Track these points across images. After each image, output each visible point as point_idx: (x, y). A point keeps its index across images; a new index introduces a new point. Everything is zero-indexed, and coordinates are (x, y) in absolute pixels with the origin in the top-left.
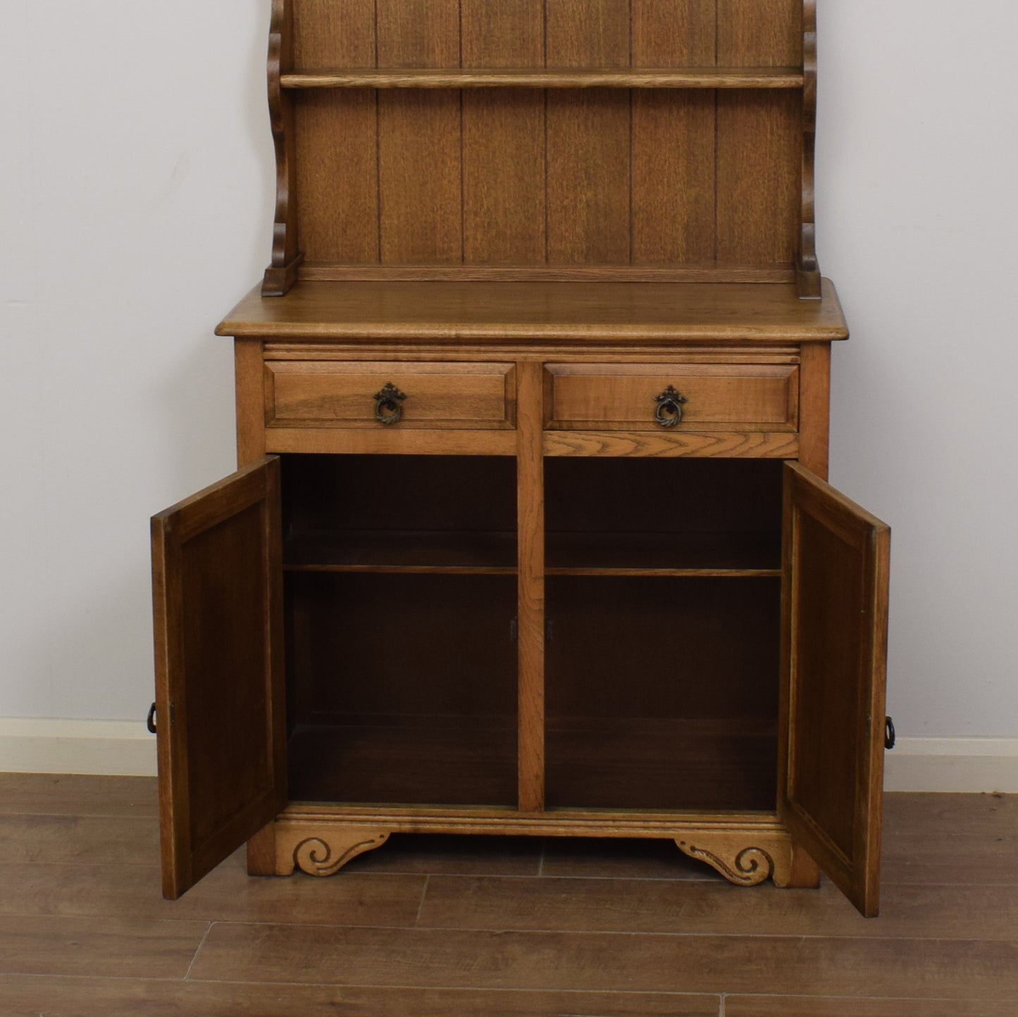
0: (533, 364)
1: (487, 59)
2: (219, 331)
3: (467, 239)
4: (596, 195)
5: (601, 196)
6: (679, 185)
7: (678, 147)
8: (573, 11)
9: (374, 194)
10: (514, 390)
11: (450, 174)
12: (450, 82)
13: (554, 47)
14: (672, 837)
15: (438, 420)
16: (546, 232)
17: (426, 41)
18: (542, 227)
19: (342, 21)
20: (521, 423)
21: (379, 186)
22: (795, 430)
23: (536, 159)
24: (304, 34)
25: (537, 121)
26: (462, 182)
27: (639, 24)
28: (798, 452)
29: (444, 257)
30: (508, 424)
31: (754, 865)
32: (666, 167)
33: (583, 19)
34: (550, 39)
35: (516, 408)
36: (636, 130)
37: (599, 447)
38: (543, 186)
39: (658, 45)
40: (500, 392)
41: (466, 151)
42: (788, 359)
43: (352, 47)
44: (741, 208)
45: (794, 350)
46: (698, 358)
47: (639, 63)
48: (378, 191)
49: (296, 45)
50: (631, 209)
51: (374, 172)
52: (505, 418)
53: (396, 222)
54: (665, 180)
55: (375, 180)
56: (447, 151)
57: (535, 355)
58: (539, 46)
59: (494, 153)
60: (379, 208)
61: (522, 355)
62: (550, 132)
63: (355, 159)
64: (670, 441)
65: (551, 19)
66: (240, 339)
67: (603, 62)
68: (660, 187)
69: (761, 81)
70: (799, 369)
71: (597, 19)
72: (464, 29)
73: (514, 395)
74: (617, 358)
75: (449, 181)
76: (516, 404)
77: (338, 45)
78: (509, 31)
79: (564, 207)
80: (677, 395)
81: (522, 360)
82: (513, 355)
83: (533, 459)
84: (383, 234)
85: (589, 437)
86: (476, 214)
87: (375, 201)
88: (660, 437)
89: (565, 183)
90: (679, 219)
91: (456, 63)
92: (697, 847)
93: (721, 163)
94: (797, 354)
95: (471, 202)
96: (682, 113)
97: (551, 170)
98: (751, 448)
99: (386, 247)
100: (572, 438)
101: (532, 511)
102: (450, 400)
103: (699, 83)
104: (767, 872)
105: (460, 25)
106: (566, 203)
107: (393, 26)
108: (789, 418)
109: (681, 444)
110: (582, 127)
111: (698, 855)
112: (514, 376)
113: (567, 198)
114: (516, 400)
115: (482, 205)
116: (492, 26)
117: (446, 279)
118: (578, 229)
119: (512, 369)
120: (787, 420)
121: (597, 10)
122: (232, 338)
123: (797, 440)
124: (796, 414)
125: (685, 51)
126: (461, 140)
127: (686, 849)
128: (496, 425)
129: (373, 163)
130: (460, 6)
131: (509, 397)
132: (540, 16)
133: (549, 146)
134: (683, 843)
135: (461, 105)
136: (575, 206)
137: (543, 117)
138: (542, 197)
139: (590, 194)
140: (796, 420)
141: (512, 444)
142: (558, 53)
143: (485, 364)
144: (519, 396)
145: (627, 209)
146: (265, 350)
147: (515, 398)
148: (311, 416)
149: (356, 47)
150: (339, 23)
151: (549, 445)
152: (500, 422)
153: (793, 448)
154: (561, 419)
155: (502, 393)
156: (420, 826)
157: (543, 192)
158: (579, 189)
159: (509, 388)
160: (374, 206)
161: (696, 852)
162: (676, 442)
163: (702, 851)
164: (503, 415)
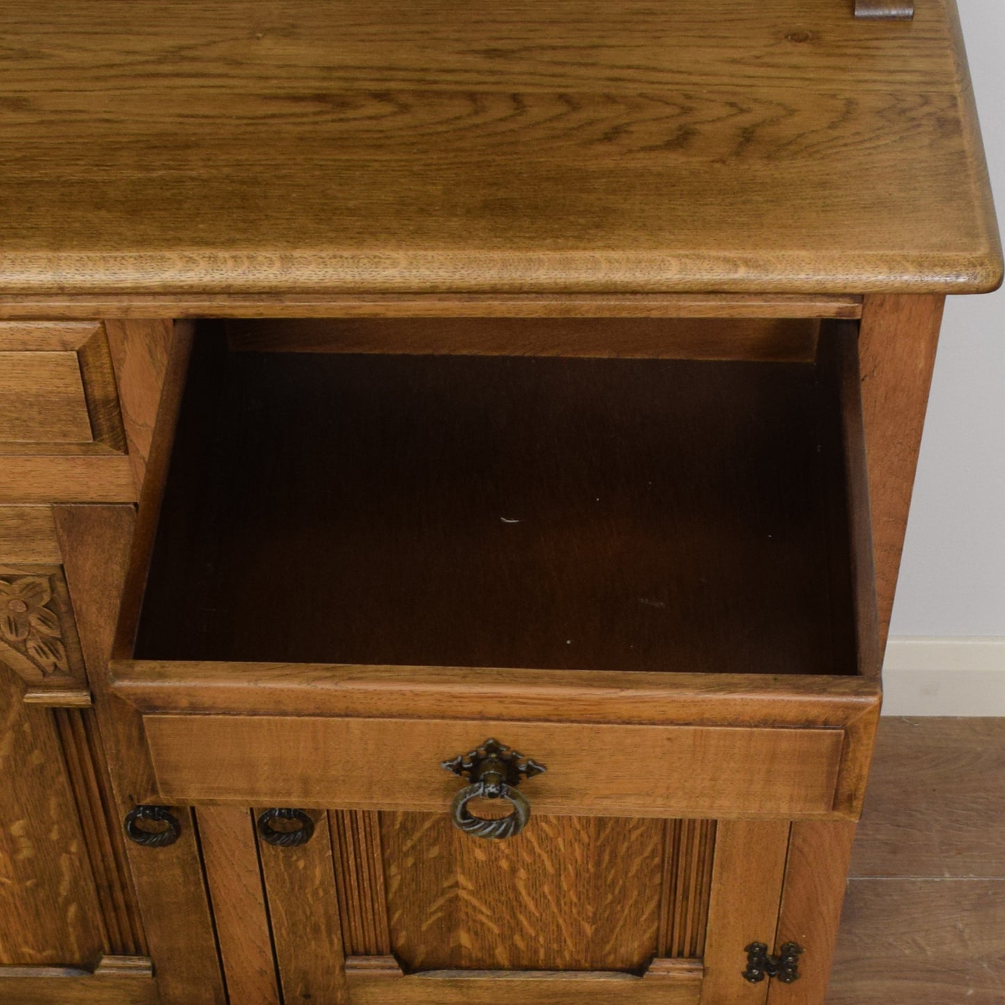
0: (150, 323)
10: (109, 378)
30: (104, 447)
35: (120, 413)
40: (72, 389)
52: (94, 438)
73: (111, 389)
76: (118, 405)
81: (119, 315)
112: (105, 350)
114: (118, 398)
119: (95, 337)
131: (98, 393)
141: (123, 481)
144: (123, 391)
147: (112, 395)
152: (83, 443)
155: (76, 389)
159: (94, 376)
164: (89, 431)
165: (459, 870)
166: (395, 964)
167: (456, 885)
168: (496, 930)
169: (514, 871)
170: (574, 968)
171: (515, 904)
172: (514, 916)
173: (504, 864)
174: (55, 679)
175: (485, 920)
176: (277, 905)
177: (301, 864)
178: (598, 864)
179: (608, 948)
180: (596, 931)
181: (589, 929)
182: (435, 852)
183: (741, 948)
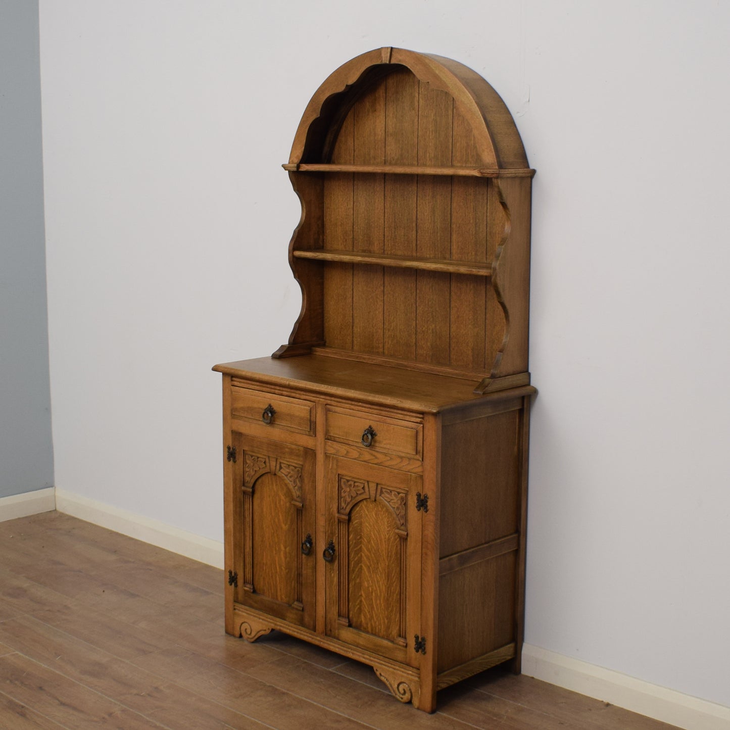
0: (322, 404)
1: (394, 250)
2: (215, 369)
3: (386, 342)
4: (436, 327)
5: (438, 327)
6: (470, 326)
7: (470, 305)
8: (428, 228)
9: (351, 315)
10: (314, 416)
11: (379, 309)
12: (353, 259)
13: (420, 247)
14: (373, 665)
15: (287, 426)
16: (416, 344)
17: (371, 239)
18: (414, 340)
19: (341, 226)
20: (317, 435)
21: (353, 311)
22: (421, 459)
23: (412, 305)
24: (327, 232)
25: (413, 284)
26: (384, 313)
27: (454, 237)
28: (423, 472)
29: (377, 351)
30: (312, 433)
31: (405, 693)
32: (465, 315)
33: (432, 232)
34: (418, 242)
35: (316, 426)
36: (453, 293)
37: (345, 452)
38: (415, 319)
39: (462, 249)
40: (307, 416)
41: (385, 296)
42: (419, 420)
43: (345, 240)
44: (496, 341)
45: (421, 416)
46: (383, 413)
47: (454, 258)
48: (353, 314)
49: (325, 237)
50: (450, 337)
51: (351, 304)
52: (310, 430)
53: (359, 330)
54: (464, 322)
55: (351, 308)
56: (378, 296)
57: (322, 399)
58: (414, 245)
59: (396, 299)
60: (353, 323)
61: (318, 399)
62: (418, 291)
63: (345, 296)
64: (372, 455)
65: (419, 231)
66: (225, 374)
67: (439, 256)
68: (462, 325)
69: (475, 271)
70: (423, 426)
71: (437, 233)
72: (386, 235)
73: (314, 419)
74: (352, 407)
75: (379, 312)
76: (315, 424)
77: (340, 239)
78: (403, 236)
79: (423, 332)
80: (373, 431)
81: (318, 402)
82: (315, 398)
83: (321, 453)
84: (354, 336)
85: (342, 446)
86: (389, 330)
87: (351, 318)
88: (368, 452)
89: (423, 319)
90: (470, 344)
91: (382, 251)
92: (382, 674)
93: (488, 315)
94: (423, 418)
95: (387, 324)
96: (471, 287)
97: (418, 312)
98: (404, 466)
99: (355, 342)
100: (336, 445)
101: (321, 480)
102: (291, 417)
103: (448, 269)
104: (409, 697)
105: (384, 232)
106: (424, 328)
107: (359, 231)
108: (417, 452)
109: (376, 458)
110: (431, 291)
111: (382, 678)
112: (314, 409)
113: (424, 326)
114: (315, 422)
115: (391, 326)
116: (396, 233)
117: (364, 361)
118: (429, 344)
119: (313, 406)
120: (417, 453)
121: (437, 228)
122: (221, 373)
123: (422, 465)
124: (421, 451)
125: (473, 253)
126: (384, 291)
127: (378, 673)
128: (307, 432)
129: (351, 299)
130: (384, 222)
131: (312, 419)
132: (415, 229)
133: (417, 299)
134: (376, 670)
135: (384, 274)
136: (427, 332)
137: (415, 283)
138: (414, 325)
139: (433, 326)
140: (421, 454)
141: (314, 444)
142: (422, 250)
143: (304, 401)
144: (317, 420)
145: (448, 336)
146: (232, 380)
148: (245, 415)
149: (346, 240)
150: (340, 227)
151: (328, 448)
152: (309, 432)
153: (420, 469)
154: (330, 435)
155: (309, 417)
156: (282, 628)
157: (415, 322)
158: (429, 323)
159: (312, 415)
160: (351, 321)
161: (382, 677)
162: (374, 456)
163: (385, 678)
164: (309, 428)
165: (362, 590)
166: (347, 621)
167: (361, 595)
168: (369, 616)
169: (372, 592)
170: (383, 637)
171: (373, 608)
172: (372, 611)
173: (370, 589)
174: (298, 499)
175: (367, 611)
176: (327, 589)
177: (333, 575)
178: (388, 594)
179: (390, 631)
180: (388, 623)
181: (386, 621)
182: (358, 581)
183: (413, 636)
